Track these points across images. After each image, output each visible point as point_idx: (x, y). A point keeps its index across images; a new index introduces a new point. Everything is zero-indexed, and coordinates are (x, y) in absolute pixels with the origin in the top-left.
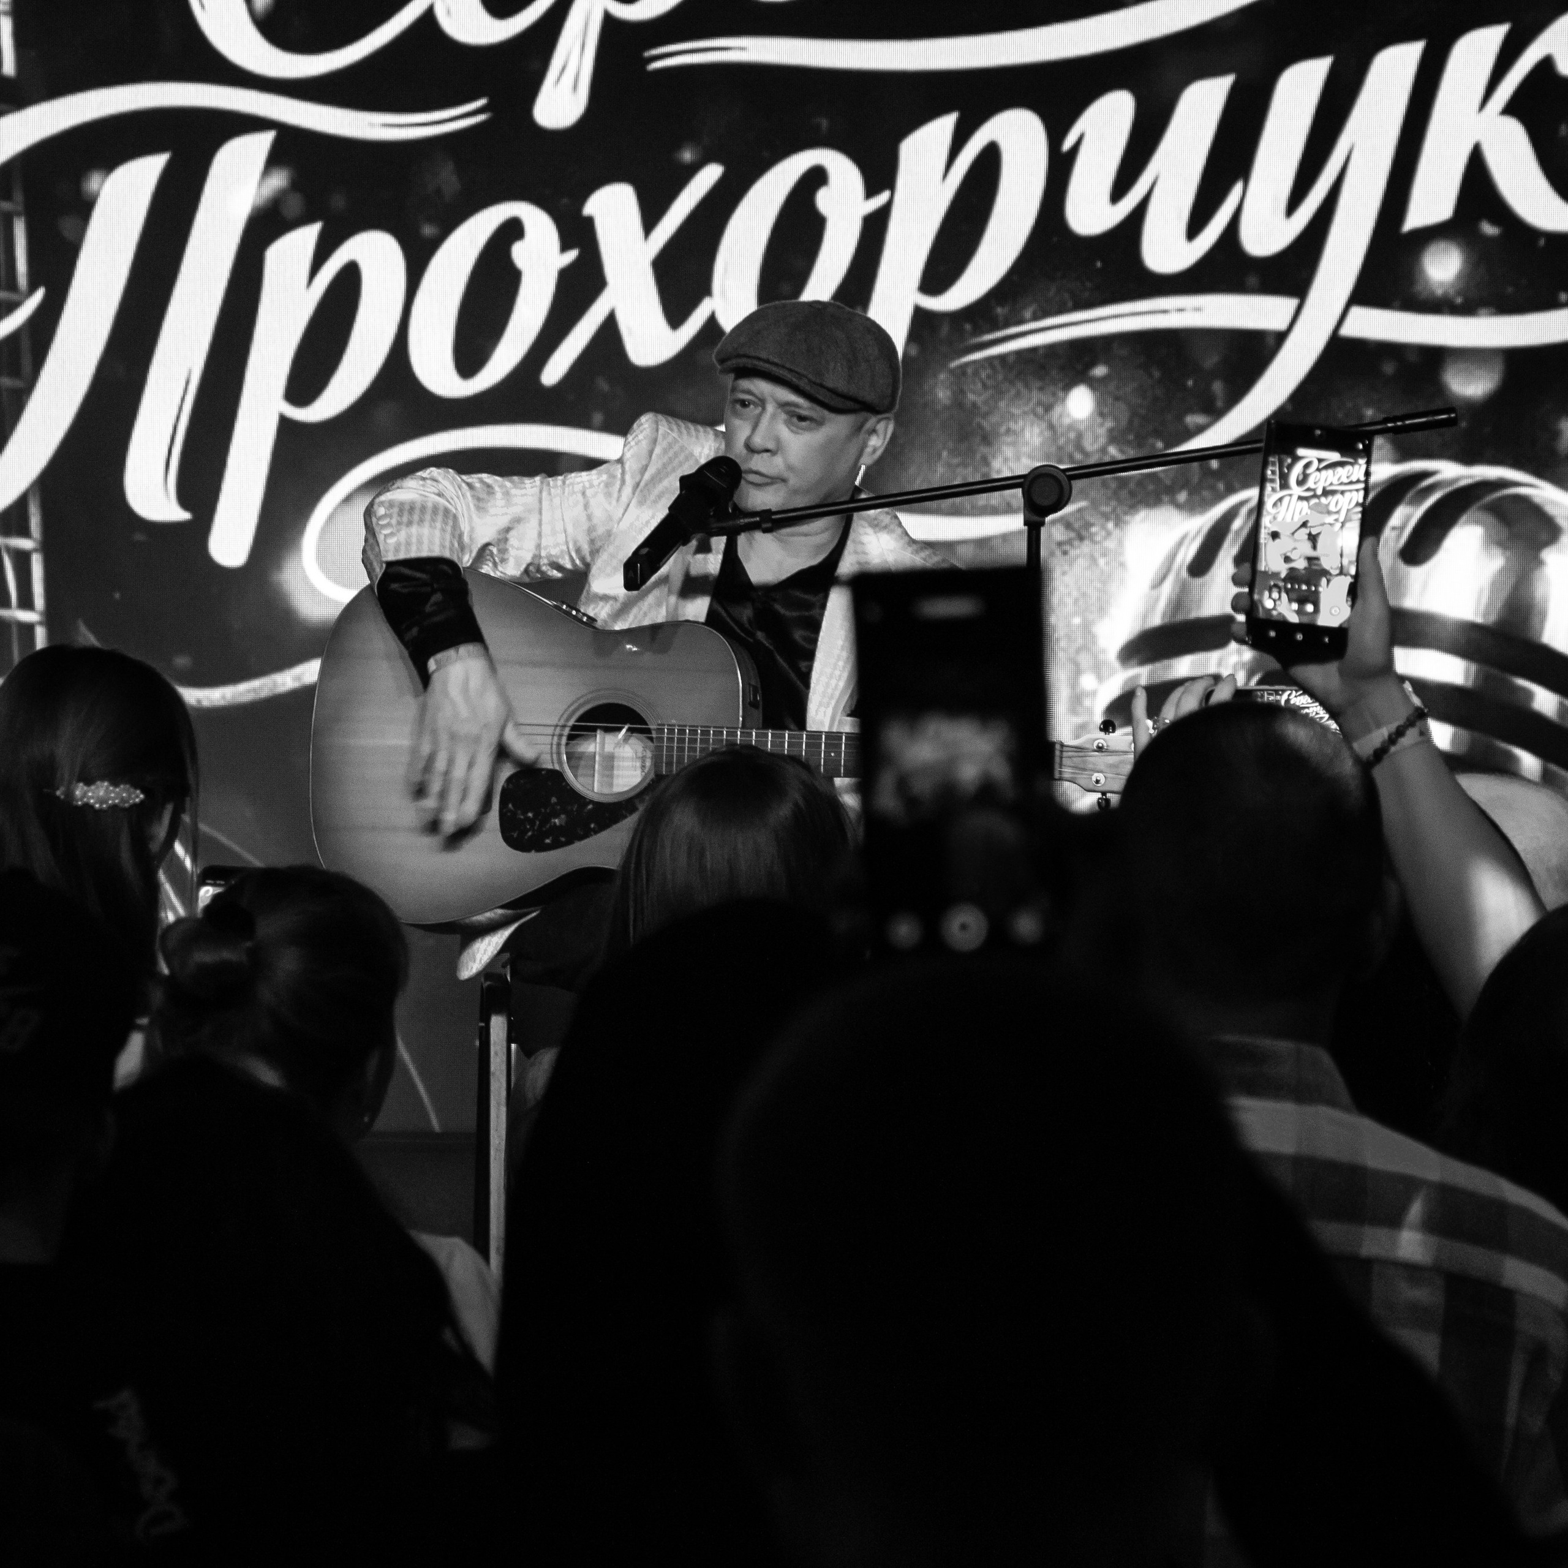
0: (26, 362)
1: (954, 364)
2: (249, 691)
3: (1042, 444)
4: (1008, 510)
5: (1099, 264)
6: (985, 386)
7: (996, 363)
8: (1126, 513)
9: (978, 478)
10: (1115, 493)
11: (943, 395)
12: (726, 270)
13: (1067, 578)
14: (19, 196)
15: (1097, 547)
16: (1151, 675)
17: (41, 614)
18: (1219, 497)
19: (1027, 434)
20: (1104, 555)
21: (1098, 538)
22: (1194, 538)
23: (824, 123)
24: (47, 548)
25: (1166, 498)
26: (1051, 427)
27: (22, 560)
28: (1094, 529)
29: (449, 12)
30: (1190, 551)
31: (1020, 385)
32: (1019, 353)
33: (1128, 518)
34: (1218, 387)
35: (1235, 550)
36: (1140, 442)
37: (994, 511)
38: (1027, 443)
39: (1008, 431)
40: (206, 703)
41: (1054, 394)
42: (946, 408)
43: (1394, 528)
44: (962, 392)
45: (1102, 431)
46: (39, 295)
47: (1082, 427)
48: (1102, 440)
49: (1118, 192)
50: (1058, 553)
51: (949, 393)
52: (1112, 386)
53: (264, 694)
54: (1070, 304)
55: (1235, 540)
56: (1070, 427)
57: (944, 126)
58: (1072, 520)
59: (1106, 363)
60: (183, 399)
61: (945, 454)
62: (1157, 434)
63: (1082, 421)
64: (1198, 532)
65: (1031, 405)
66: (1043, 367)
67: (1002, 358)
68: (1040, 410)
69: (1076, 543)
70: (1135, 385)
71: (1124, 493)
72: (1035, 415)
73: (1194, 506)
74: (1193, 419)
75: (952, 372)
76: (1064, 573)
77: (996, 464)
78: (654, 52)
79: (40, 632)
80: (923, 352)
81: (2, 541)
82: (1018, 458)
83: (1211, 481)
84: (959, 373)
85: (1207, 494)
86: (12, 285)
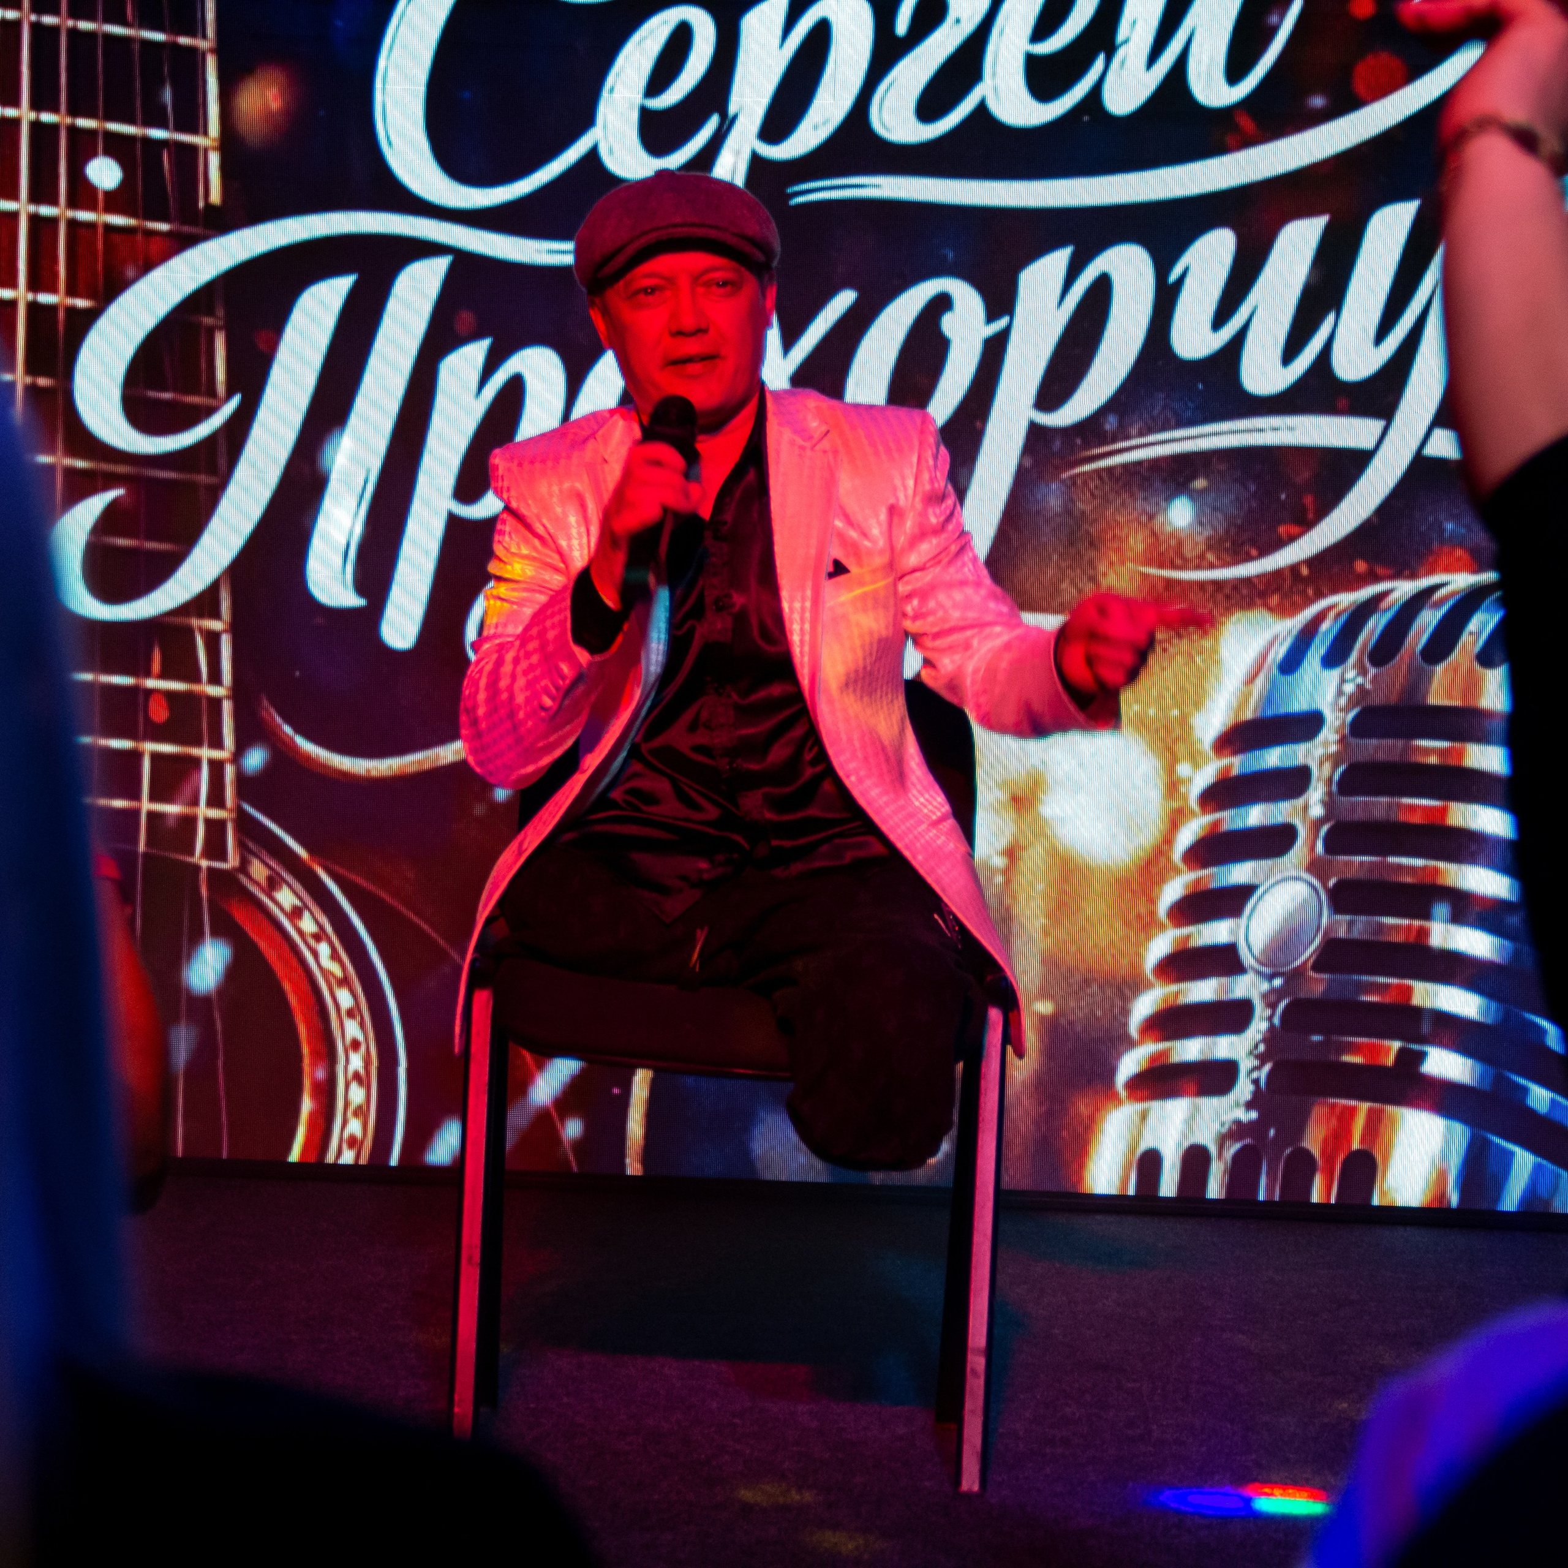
0: (222, 462)
1: (1065, 475)
2: (413, 763)
3: (1145, 551)
5: (1200, 386)
6: (1092, 495)
7: (1104, 475)
8: (1222, 615)
10: (1212, 596)
11: (1054, 503)
12: (857, 387)
13: (1168, 674)
14: (220, 312)
15: (1195, 645)
16: (1242, 764)
17: (228, 689)
18: (1308, 602)
19: (1132, 541)
20: (1201, 653)
21: (1195, 638)
22: (1285, 639)
23: (951, 255)
24: (234, 627)
25: (1258, 601)
26: (1154, 534)
27: (212, 640)
29: (611, 151)
30: (1280, 652)
31: (1125, 496)
32: (1125, 466)
33: (1223, 619)
34: (1308, 500)
35: (1323, 651)
36: (1236, 547)
38: (1132, 549)
40: (374, 773)
41: (1158, 504)
42: (1056, 515)
43: (1471, 633)
44: (1072, 501)
45: (1200, 539)
46: (235, 401)
47: (1183, 535)
48: (1201, 547)
49: (1219, 321)
51: (1059, 502)
52: (1210, 499)
53: (426, 766)
54: (1173, 422)
55: (1322, 642)
56: (1172, 535)
57: (1058, 260)
59: (1207, 477)
60: (362, 497)
61: (1055, 557)
62: (1253, 541)
63: (1183, 529)
64: (1290, 632)
65: (1135, 514)
66: (1146, 479)
67: (1110, 470)
68: (1144, 518)
69: (1175, 641)
70: (1233, 497)
71: (1220, 597)
72: (1140, 523)
73: (1286, 610)
74: (1285, 530)
75: (1063, 481)
76: (1163, 669)
77: (1102, 567)
78: (796, 188)
79: (227, 707)
80: (1036, 464)
81: (195, 622)
82: (1123, 563)
83: (1301, 587)
84: (1069, 483)
85: (1297, 598)
86: (212, 392)
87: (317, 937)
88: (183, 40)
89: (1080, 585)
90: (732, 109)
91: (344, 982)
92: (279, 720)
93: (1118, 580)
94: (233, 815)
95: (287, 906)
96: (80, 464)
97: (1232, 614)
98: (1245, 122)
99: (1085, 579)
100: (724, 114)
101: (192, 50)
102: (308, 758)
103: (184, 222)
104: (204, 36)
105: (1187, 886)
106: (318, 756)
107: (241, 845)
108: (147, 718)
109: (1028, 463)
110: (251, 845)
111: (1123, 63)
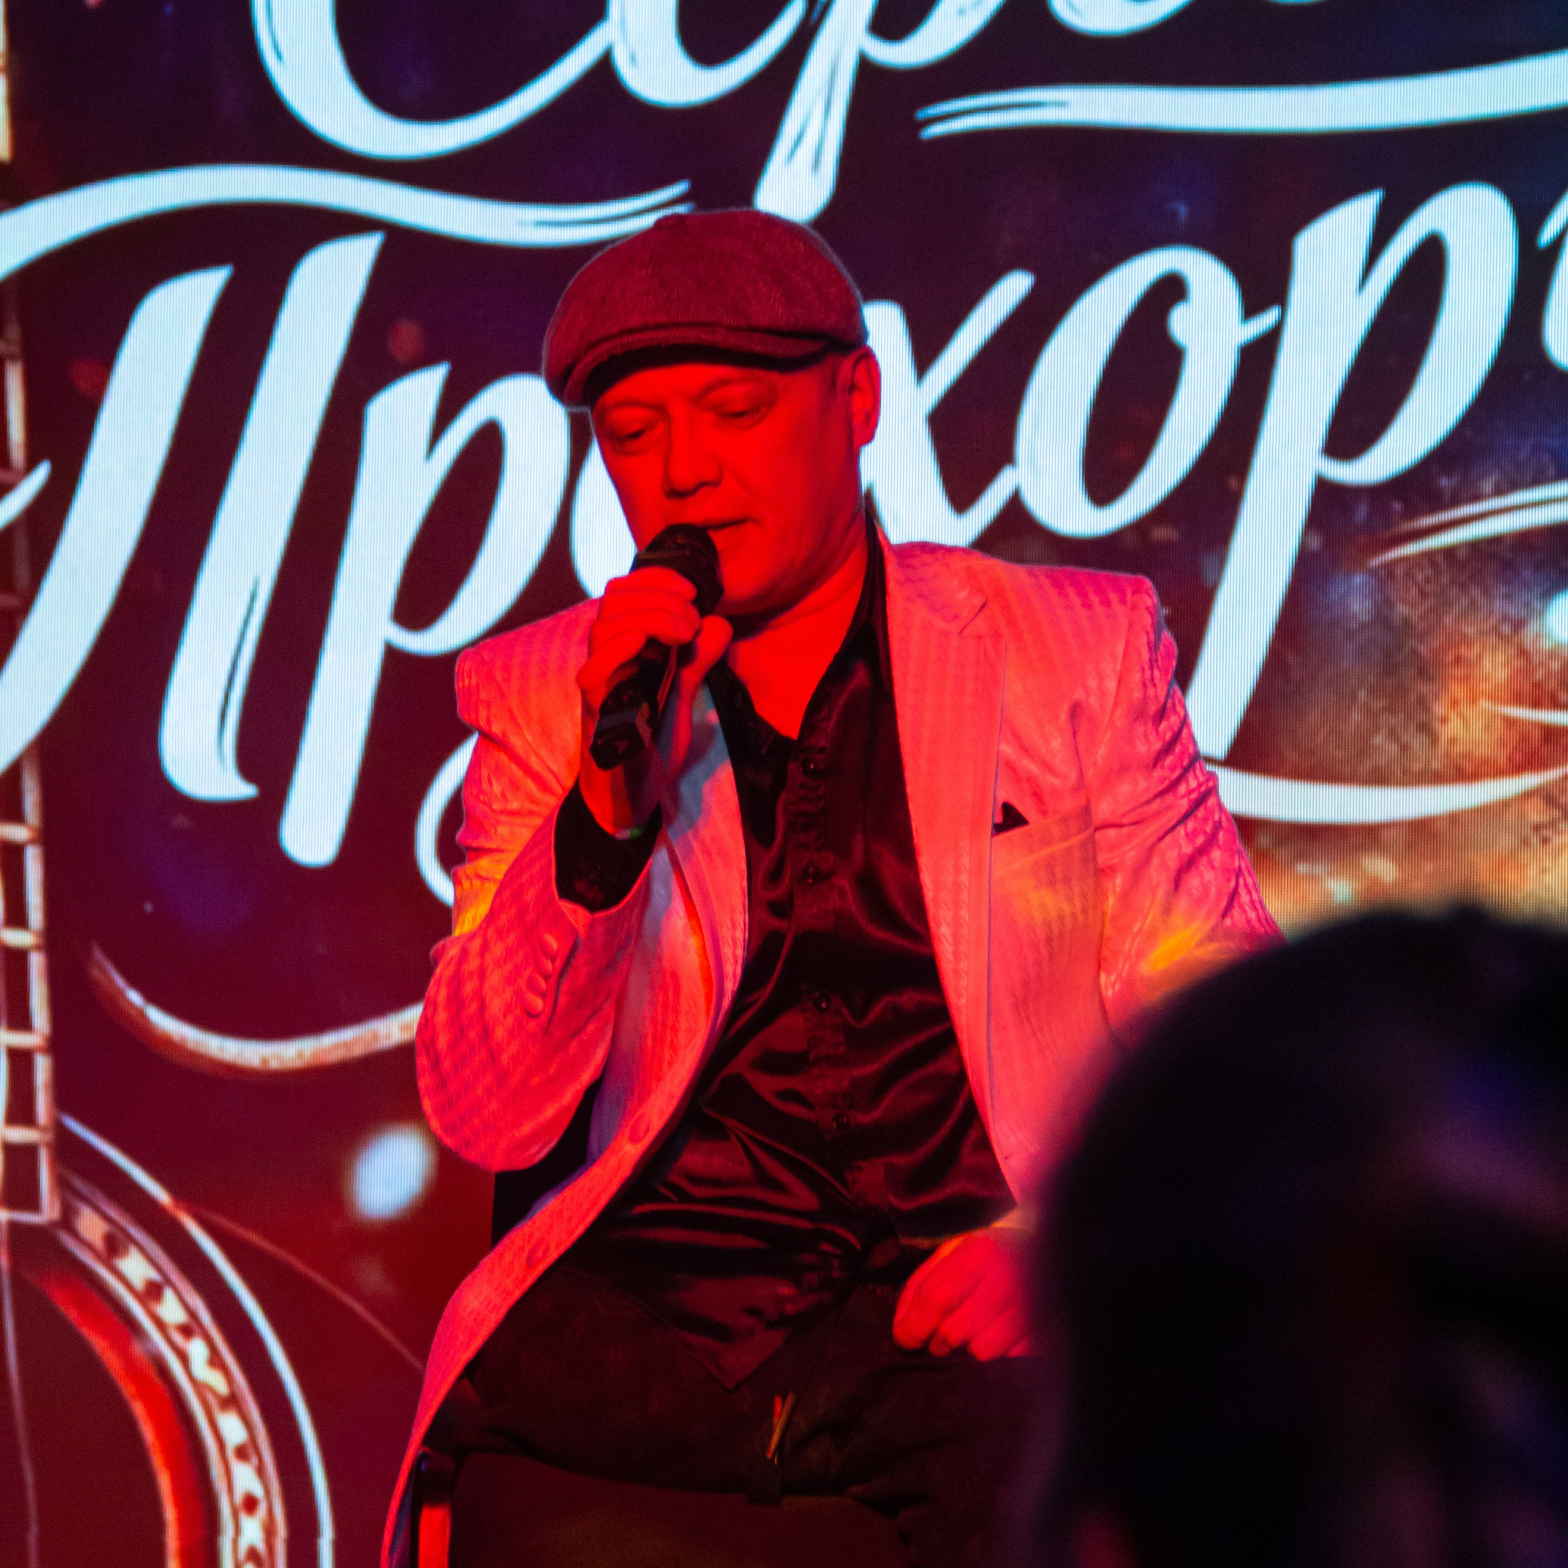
0: (22, 572)
1: (1376, 561)
2: (336, 1046)
3: (1510, 679)
4: (1460, 776)
6: (1423, 594)
7: (1440, 559)
11: (1359, 606)
12: (1036, 427)
14: (15, 333)
17: (37, 934)
19: (1487, 664)
23: (1182, 211)
24: (47, 837)
26: (1523, 653)
27: (11, 858)
29: (633, 59)
31: (1475, 592)
32: (1476, 547)
37: (1437, 778)
38: (1487, 678)
39: (1458, 660)
40: (274, 1065)
41: (1528, 605)
42: (1363, 626)
44: (1389, 603)
46: (41, 473)
50: (1535, 840)
51: (1368, 604)
53: (358, 1051)
54: (1551, 471)
56: (1553, 654)
57: (1358, 214)
58: (1555, 792)
60: (248, 622)
61: (1362, 694)
65: (1493, 621)
66: (1508, 564)
67: (1449, 552)
68: (1506, 629)
69: (1563, 825)
72: (1500, 635)
75: (1373, 572)
76: (1544, 871)
77: (1440, 709)
78: (931, 112)
79: (37, 964)
80: (1328, 542)
82: (1473, 700)
84: (1383, 572)
86: (5, 460)
87: (187, 1331)
89: (1405, 738)
91: (231, 1402)
92: (120, 981)
93: (1467, 726)
94: (49, 1137)
95: (138, 1282)
99: (1412, 728)
102: (167, 1042)
106: (184, 1040)
107: (61, 1184)
109: (1315, 543)
110: (78, 1183)
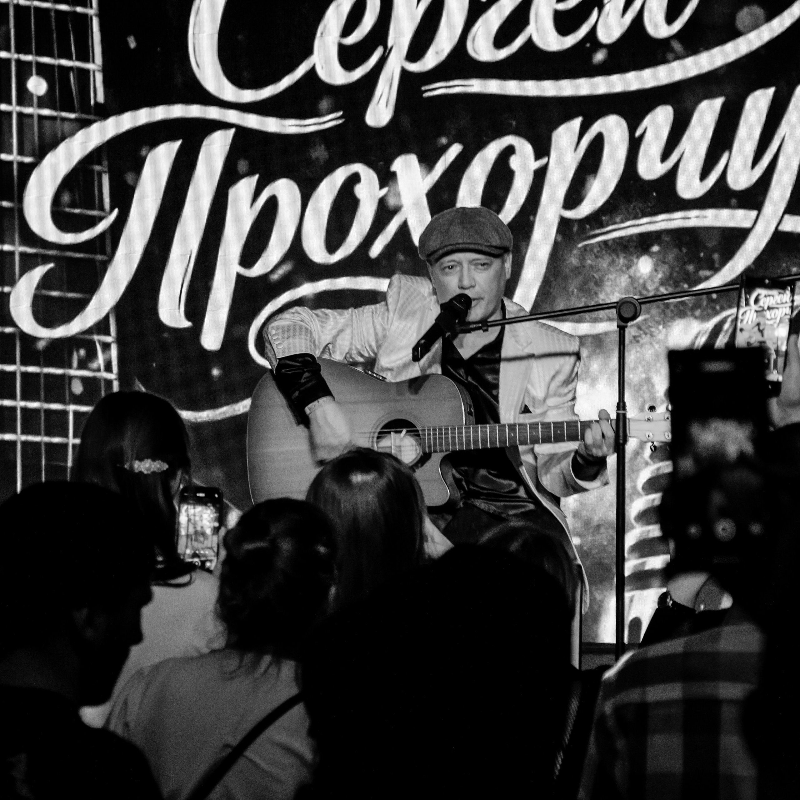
0: (109, 248)
1: (580, 245)
2: (221, 413)
3: (626, 286)
4: (609, 319)
5: (655, 194)
6: (596, 257)
7: (602, 245)
8: (669, 321)
9: (593, 304)
10: (663, 310)
11: (575, 261)
12: (463, 198)
13: (638, 355)
14: (105, 163)
15: (654, 338)
17: (116, 374)
18: (717, 313)
19: (618, 281)
20: (658, 343)
21: (654, 334)
22: (704, 334)
23: (514, 123)
24: (119, 340)
25: (689, 314)
26: (630, 277)
27: (106, 347)
28: (652, 330)
29: (322, 68)
31: (614, 256)
32: (614, 240)
33: (670, 323)
34: (716, 257)
35: (725, 340)
36: (676, 284)
37: (601, 320)
38: (618, 286)
39: (608, 279)
40: (199, 420)
41: (632, 261)
42: (576, 268)
44: (585, 259)
45: (656, 280)
46: (116, 212)
47: (646, 277)
48: (657, 284)
49: (665, 156)
50: (634, 341)
51: (578, 260)
52: (661, 256)
53: (228, 415)
54: (640, 214)
55: (725, 335)
56: (640, 277)
57: (575, 124)
58: (641, 325)
59: (659, 244)
60: (188, 265)
61: (576, 291)
62: (685, 281)
63: (646, 274)
64: (706, 331)
65: (620, 266)
66: (625, 247)
67: (605, 242)
68: (624, 269)
69: (643, 336)
70: (673, 255)
71: (668, 311)
72: (622, 271)
73: (704, 318)
74: (703, 273)
75: (579, 249)
76: (637, 352)
77: (602, 296)
78: (427, 87)
79: (115, 384)
80: (564, 239)
81: (96, 337)
82: (613, 293)
83: (713, 305)
84: (583, 250)
85: (710, 311)
86: (101, 208)
88: (80, 10)
90: (390, 45)
96: (29, 250)
97: (675, 320)
98: (677, 46)
100: (385, 47)
101: (85, 15)
103: (83, 112)
104: (91, 7)
105: (652, 472)
108: (71, 392)
109: (560, 239)
111: (608, 14)
